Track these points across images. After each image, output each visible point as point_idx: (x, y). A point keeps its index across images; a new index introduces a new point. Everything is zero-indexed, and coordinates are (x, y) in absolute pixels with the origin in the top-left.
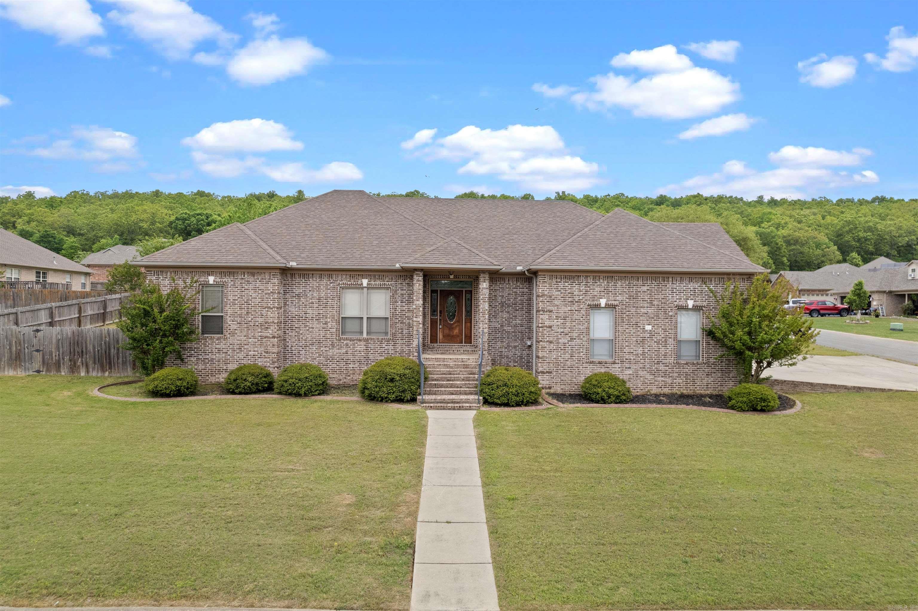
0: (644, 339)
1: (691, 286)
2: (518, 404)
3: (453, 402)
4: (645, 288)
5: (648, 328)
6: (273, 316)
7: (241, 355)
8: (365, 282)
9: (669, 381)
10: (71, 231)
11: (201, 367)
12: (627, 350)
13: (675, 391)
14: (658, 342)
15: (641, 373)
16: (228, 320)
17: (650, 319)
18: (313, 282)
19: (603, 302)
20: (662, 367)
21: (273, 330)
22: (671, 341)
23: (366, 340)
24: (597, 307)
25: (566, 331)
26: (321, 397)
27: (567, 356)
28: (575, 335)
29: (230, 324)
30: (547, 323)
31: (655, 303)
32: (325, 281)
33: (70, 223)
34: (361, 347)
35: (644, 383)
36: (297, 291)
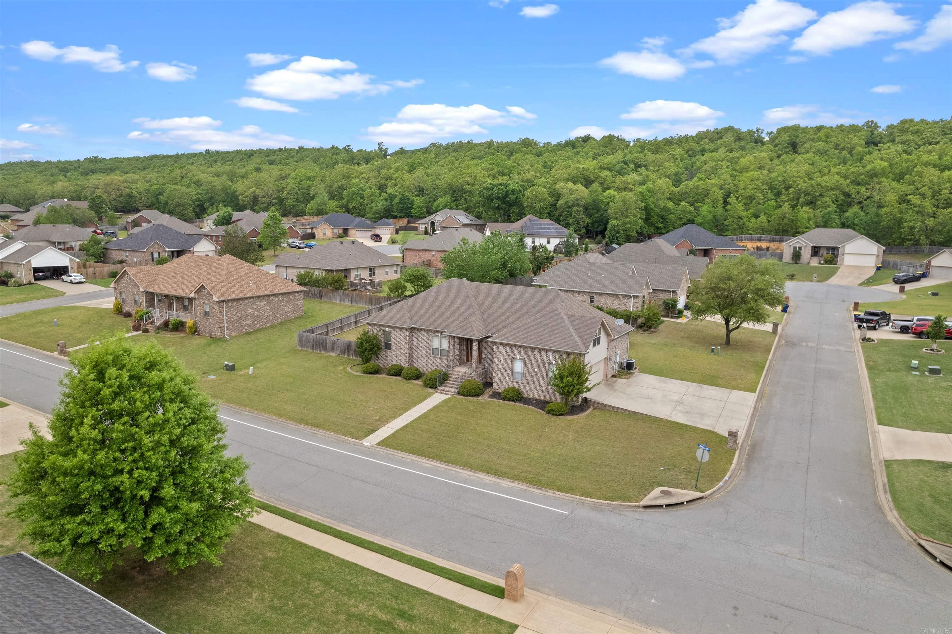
0: (534, 376)
1: (555, 354)
2: (468, 396)
3: (447, 391)
4: (535, 353)
5: (536, 370)
6: (406, 345)
7: (397, 359)
8: (439, 335)
9: (544, 394)
10: (421, 191)
11: (384, 362)
12: (527, 378)
13: (546, 399)
14: (540, 377)
15: (532, 389)
16: (393, 345)
17: (537, 367)
18: (422, 333)
19: (518, 357)
20: (541, 388)
21: (406, 351)
22: (545, 377)
23: (440, 358)
24: (516, 358)
25: (504, 367)
26: (415, 382)
27: (504, 377)
28: (507, 369)
29: (393, 347)
30: (497, 363)
31: (539, 360)
32: (426, 333)
33: (421, 184)
34: (438, 360)
35: (534, 394)
36: (417, 335)
